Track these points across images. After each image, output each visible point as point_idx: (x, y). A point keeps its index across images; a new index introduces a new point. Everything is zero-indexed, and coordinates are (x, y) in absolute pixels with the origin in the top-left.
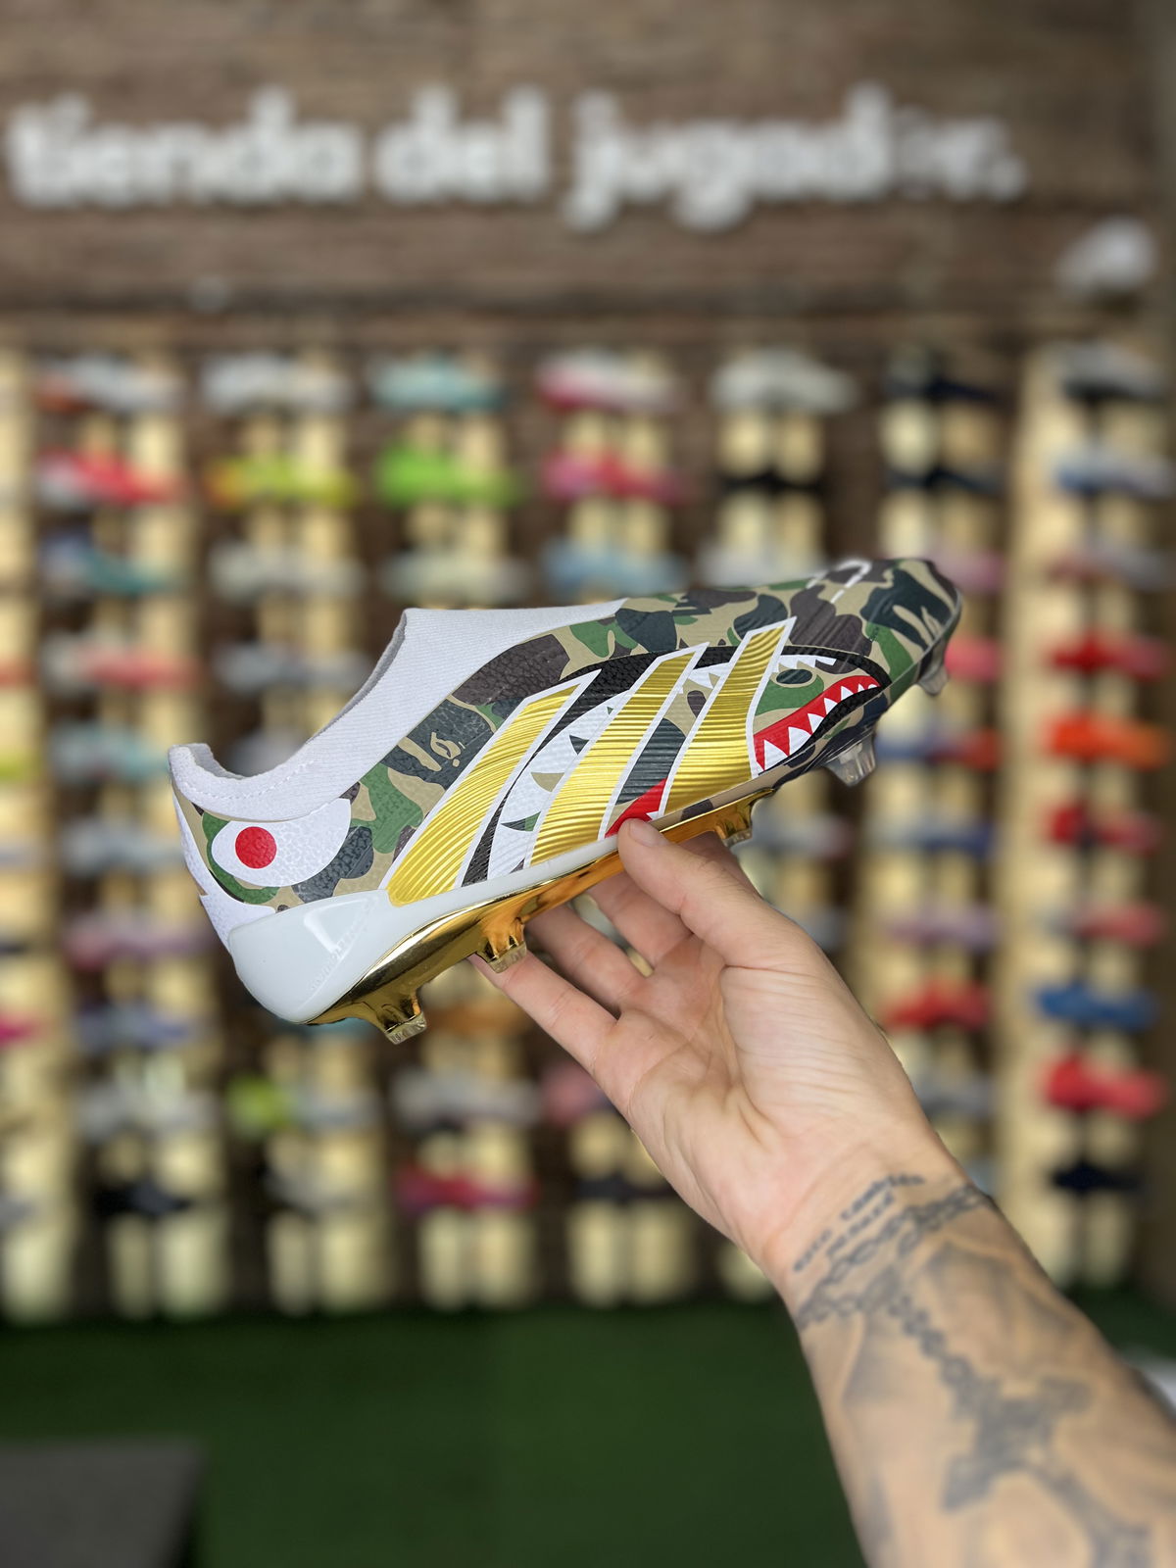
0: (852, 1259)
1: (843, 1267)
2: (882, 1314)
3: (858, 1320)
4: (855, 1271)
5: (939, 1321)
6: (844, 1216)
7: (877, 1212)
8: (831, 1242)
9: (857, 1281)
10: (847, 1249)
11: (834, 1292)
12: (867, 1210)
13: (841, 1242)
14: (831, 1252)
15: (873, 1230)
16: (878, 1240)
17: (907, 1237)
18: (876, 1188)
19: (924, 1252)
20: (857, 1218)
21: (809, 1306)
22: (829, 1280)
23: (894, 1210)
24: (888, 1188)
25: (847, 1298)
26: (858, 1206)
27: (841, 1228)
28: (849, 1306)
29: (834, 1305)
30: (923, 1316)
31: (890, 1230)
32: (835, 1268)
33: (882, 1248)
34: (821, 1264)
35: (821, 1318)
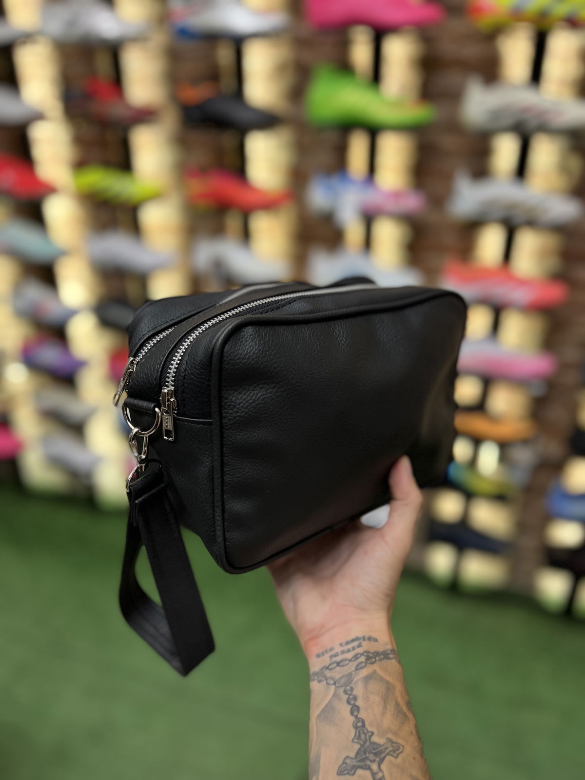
0: (338, 664)
1: (335, 665)
2: (341, 690)
3: (333, 688)
4: (338, 668)
5: (360, 703)
6: (341, 645)
7: (354, 649)
8: (333, 652)
9: (337, 673)
10: (338, 659)
11: (328, 674)
12: (350, 646)
13: (336, 655)
14: (331, 657)
15: (350, 655)
16: (350, 660)
17: (361, 663)
18: (357, 639)
19: (364, 672)
20: (346, 648)
21: (316, 674)
22: (327, 668)
23: (360, 650)
24: (361, 641)
25: (332, 678)
26: (347, 643)
27: (338, 649)
28: (332, 682)
29: (326, 679)
30: (355, 698)
31: (356, 657)
32: (331, 664)
33: (351, 663)
34: (326, 660)
35: (319, 681)
